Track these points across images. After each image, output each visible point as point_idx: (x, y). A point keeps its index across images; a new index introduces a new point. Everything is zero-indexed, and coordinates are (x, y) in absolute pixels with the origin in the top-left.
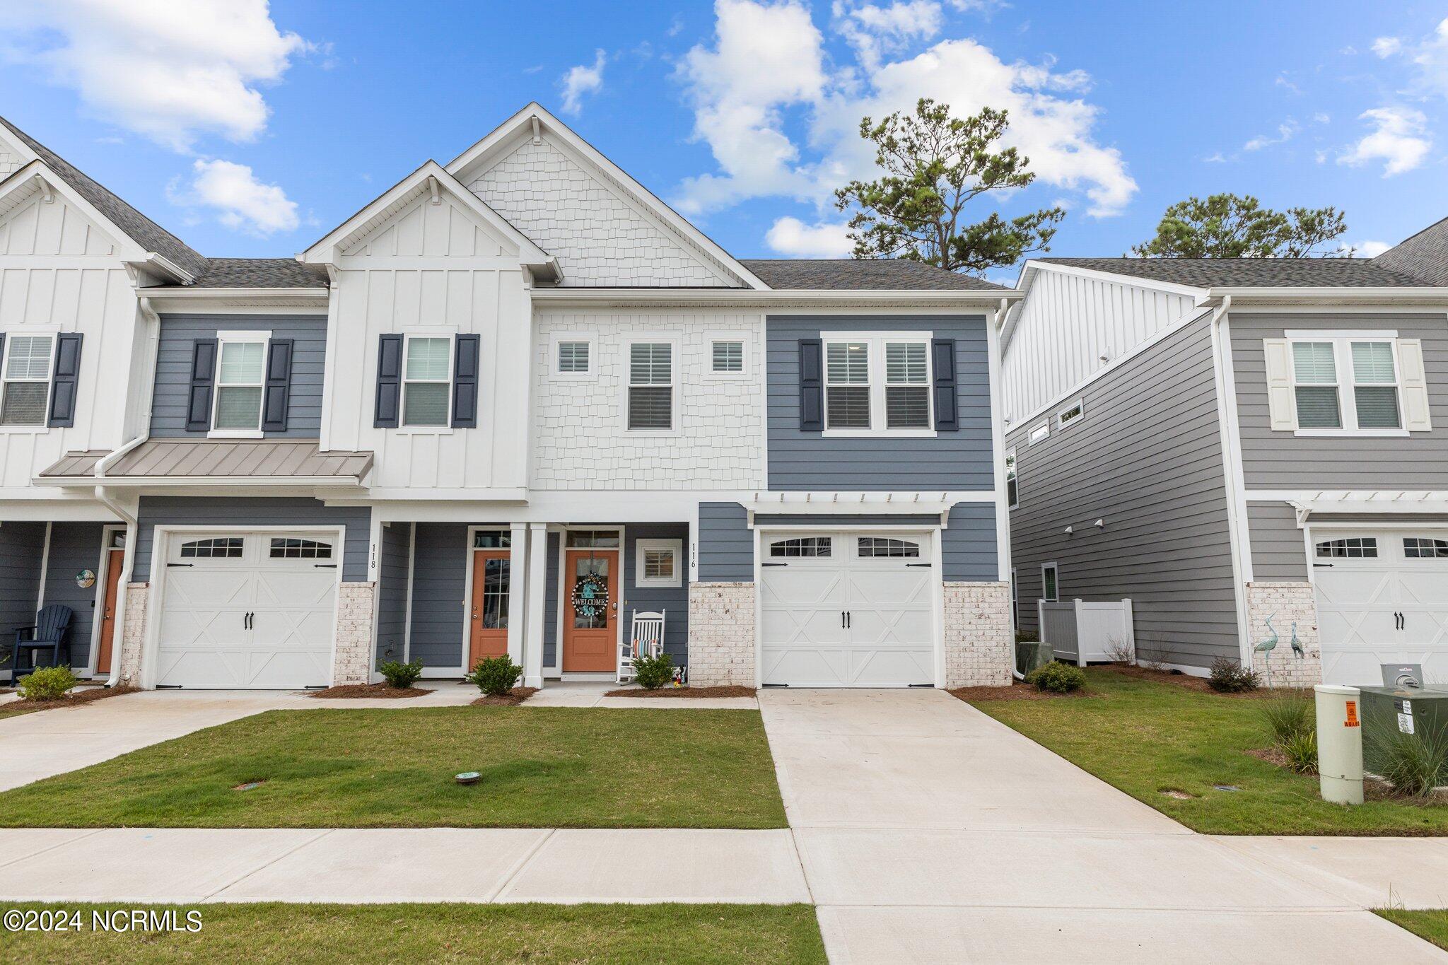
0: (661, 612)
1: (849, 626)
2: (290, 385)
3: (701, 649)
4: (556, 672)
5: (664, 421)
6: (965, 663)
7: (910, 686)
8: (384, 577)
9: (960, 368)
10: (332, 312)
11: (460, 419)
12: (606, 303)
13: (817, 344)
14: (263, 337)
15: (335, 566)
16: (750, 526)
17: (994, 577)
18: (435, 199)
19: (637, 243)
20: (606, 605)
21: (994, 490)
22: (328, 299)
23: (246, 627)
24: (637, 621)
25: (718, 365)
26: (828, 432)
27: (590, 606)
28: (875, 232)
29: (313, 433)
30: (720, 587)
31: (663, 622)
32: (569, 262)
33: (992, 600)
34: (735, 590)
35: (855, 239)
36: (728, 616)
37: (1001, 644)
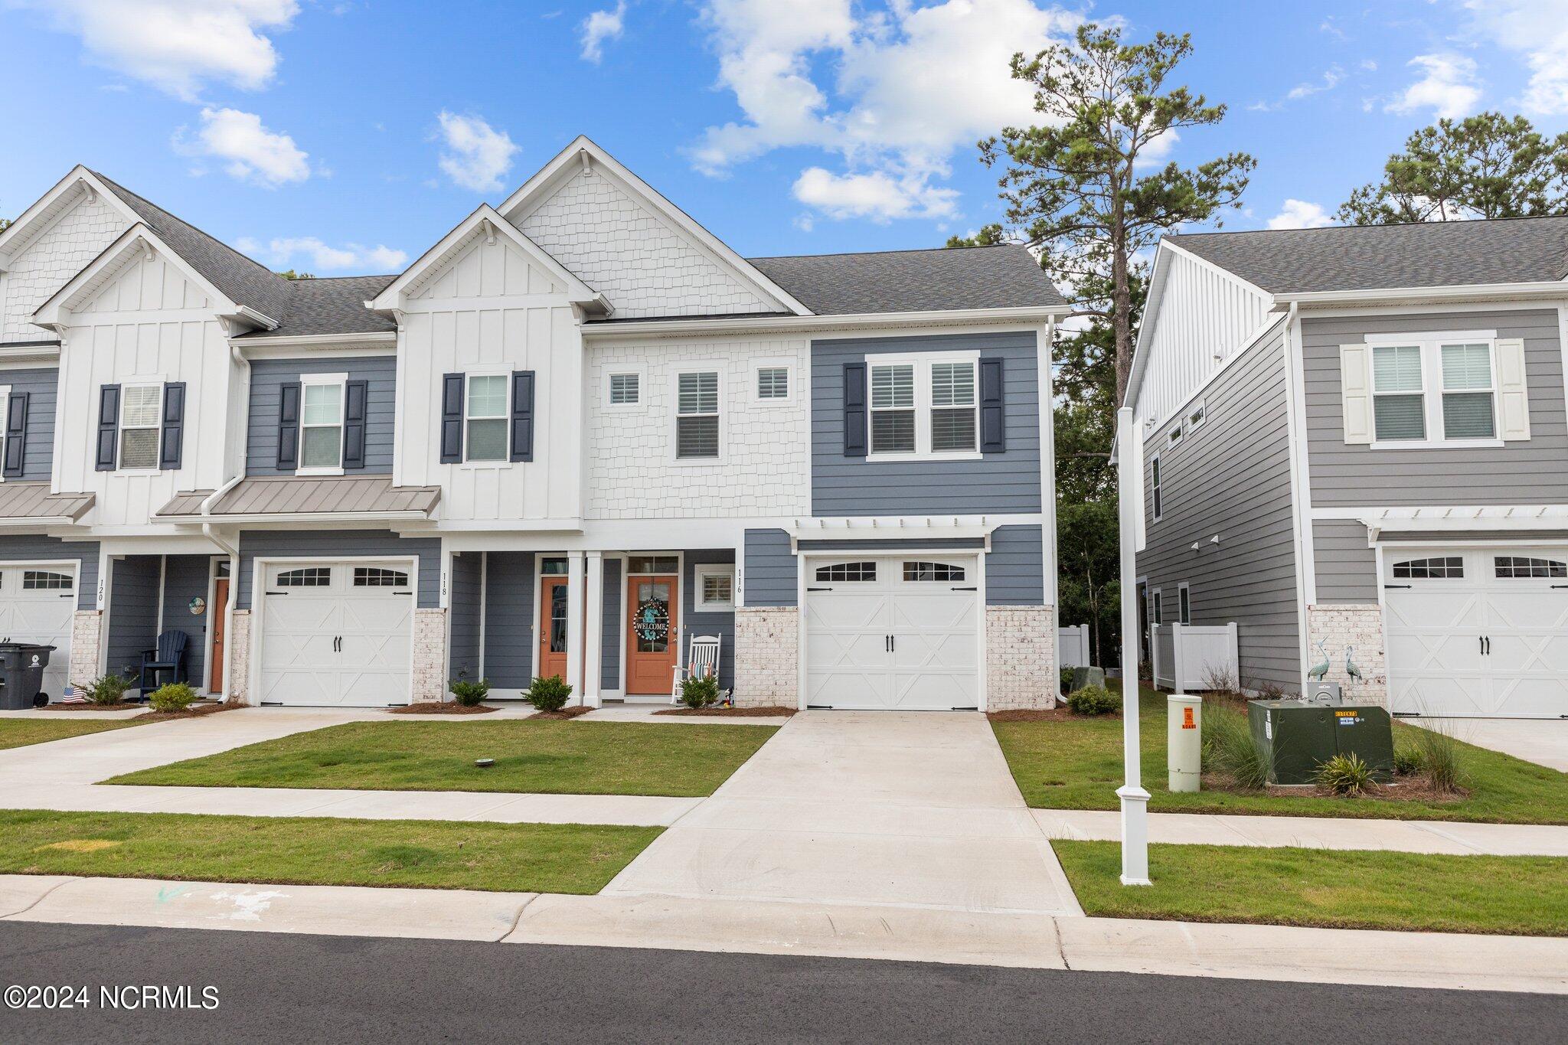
0: (717, 636)
1: (893, 650)
2: (366, 424)
3: (745, 671)
4: (619, 694)
5: (712, 450)
6: (1006, 687)
7: (954, 709)
8: (455, 603)
9: (1008, 388)
10: (400, 353)
11: (517, 454)
13: (862, 367)
14: (341, 379)
15: (411, 594)
16: (794, 552)
17: (1040, 601)
18: (491, 240)
19: (685, 271)
20: (666, 629)
21: (1041, 512)
22: (396, 341)
23: (335, 650)
24: (694, 645)
25: (764, 392)
26: (872, 457)
27: (651, 631)
29: (387, 468)
30: (764, 611)
31: (719, 645)
32: (620, 294)
33: (1035, 624)
34: (779, 614)
36: (772, 640)
37: (1044, 667)
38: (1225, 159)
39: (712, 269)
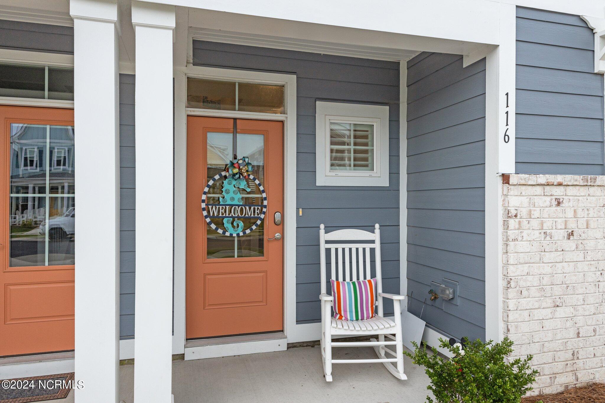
3: (526, 313)
16: (600, 66)
20: (262, 216)
24: (328, 246)
27: (235, 219)
30: (560, 184)
31: (377, 246)
34: (583, 190)
36: (572, 245)
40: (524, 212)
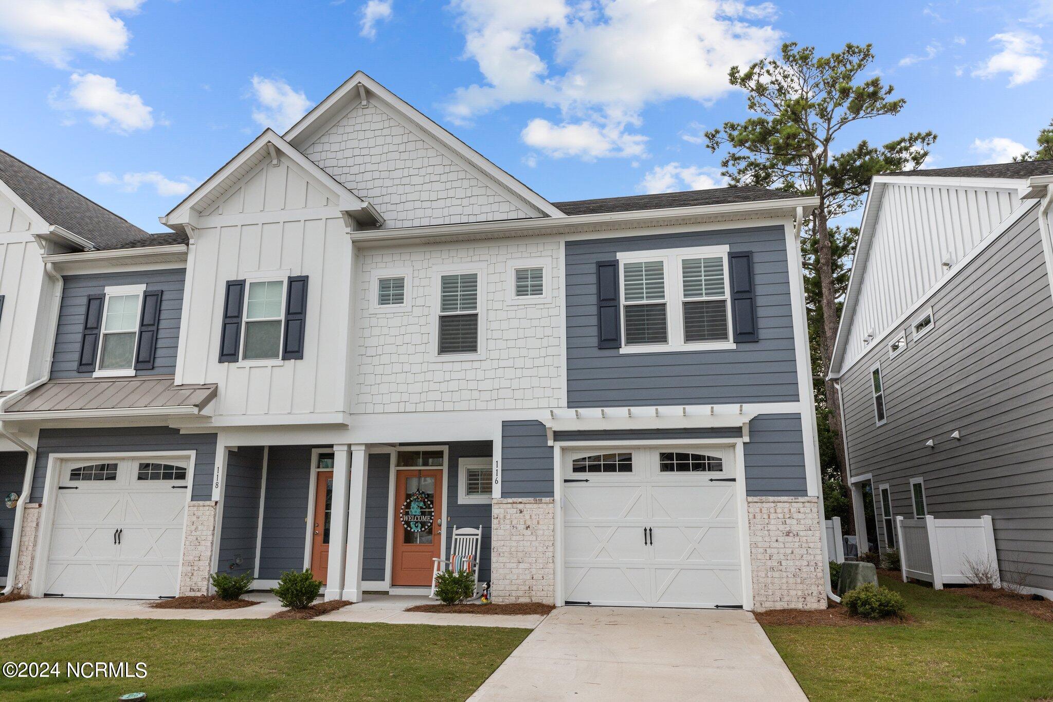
0: (478, 528)
1: (651, 543)
2: (158, 329)
3: (502, 565)
4: (384, 585)
5: (470, 345)
6: (773, 583)
7: (717, 606)
8: (228, 496)
9: (758, 279)
10: (190, 266)
11: (289, 352)
12: (418, 240)
13: (614, 265)
14: (139, 289)
15: (186, 487)
16: (550, 443)
17: (803, 492)
18: (275, 162)
19: (449, 185)
21: (799, 401)
22: (186, 254)
23: (115, 543)
24: (456, 537)
25: (521, 291)
26: (625, 350)
27: (417, 522)
28: (749, 169)
29: (171, 369)
30: (521, 503)
31: (479, 537)
32: (390, 207)
33: (800, 516)
34: (535, 506)
35: (730, 176)
36: (528, 532)
37: (812, 563)
38: (907, 137)
39: (474, 182)
40: (501, 516)
